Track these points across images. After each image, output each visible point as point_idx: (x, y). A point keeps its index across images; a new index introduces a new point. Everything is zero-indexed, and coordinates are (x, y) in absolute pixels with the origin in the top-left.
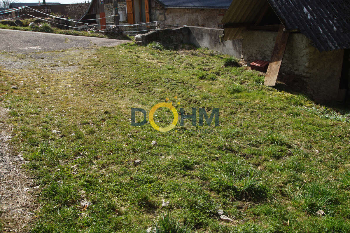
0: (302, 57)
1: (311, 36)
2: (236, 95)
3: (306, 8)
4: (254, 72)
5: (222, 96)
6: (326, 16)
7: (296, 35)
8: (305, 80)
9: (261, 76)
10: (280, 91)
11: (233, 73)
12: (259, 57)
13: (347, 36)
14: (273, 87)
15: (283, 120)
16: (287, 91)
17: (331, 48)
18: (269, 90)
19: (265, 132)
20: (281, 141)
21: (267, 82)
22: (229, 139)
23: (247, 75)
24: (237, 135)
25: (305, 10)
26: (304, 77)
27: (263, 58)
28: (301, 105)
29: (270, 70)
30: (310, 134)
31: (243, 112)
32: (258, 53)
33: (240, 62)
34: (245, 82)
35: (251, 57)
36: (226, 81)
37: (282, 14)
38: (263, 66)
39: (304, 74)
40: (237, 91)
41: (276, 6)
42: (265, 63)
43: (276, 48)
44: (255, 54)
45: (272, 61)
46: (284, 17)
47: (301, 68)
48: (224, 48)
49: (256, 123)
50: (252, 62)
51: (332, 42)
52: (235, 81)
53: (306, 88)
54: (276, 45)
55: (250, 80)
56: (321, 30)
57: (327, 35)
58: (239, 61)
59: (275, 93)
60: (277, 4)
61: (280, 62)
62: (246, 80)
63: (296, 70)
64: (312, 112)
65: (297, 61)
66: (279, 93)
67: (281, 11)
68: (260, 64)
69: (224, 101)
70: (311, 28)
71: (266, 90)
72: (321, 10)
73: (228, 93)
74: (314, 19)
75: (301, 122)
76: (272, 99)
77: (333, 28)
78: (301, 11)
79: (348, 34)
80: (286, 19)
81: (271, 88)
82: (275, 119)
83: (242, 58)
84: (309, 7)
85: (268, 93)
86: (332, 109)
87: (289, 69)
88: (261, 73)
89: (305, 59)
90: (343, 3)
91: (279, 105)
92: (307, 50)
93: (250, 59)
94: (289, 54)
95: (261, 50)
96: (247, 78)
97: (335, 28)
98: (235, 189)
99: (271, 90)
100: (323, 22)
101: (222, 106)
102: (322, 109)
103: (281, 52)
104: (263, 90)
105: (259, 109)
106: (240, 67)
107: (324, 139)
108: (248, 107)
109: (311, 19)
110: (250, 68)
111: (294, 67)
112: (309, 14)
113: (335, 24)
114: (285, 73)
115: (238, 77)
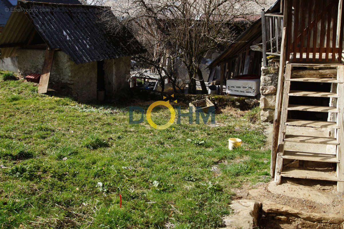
0: (66, 69)
1: (70, 53)
2: (15, 102)
3: (65, 31)
4: (30, 83)
5: (2, 104)
6: (81, 37)
7: (59, 52)
8: (70, 86)
9: (35, 86)
10: (51, 96)
11: (12, 86)
12: (33, 71)
13: (97, 52)
14: (45, 94)
15: (51, 116)
16: (56, 95)
17: (85, 61)
18: (42, 96)
19: (37, 125)
20: (47, 129)
21: (41, 91)
22: (9, 132)
23: (24, 86)
24: (14, 129)
25: (65, 33)
26: (69, 84)
27: (36, 72)
28: (67, 105)
29: (42, 80)
30: (69, 123)
31: (20, 114)
32: (32, 68)
33: (18, 76)
34: (23, 92)
35: (26, 71)
36: (5, 92)
37: (46, 37)
38: (36, 78)
39: (69, 82)
40: (15, 99)
41: (40, 30)
42: (38, 75)
43: (45, 63)
44: (29, 68)
45: (43, 73)
46: (47, 39)
47: (66, 78)
48: (3, 64)
49: (30, 120)
50: (28, 75)
51: (86, 57)
52: (13, 92)
53: (72, 93)
54: (45, 60)
55: (27, 90)
56: (77, 48)
57: (82, 52)
58: (16, 75)
59: (47, 98)
60: (42, 29)
61: (49, 74)
62: (23, 91)
63: (63, 79)
64: (75, 109)
65: (62, 72)
66: (50, 98)
67: (45, 34)
68: (34, 76)
69: (4, 108)
70: (69, 47)
71: (39, 97)
72: (77, 32)
73: (7, 102)
74: (72, 39)
75: (64, 116)
76: (44, 103)
77: (87, 46)
78: (61, 34)
79: (98, 50)
80: (49, 41)
81: (44, 95)
82: (44, 116)
83: (19, 73)
84: (67, 30)
85: (41, 99)
86: (90, 105)
87: (57, 79)
88: (35, 84)
89: (68, 70)
90: (94, 27)
91: (49, 106)
92: (69, 63)
93: (26, 73)
94: (56, 67)
95: (34, 65)
96: (24, 88)
97: (88, 46)
98: (11, 155)
99: (44, 96)
100: (79, 42)
101: (2, 112)
102: (83, 106)
103: (49, 66)
104: (38, 97)
105: (33, 110)
106: (18, 80)
107: (79, 124)
108: (24, 110)
109: (69, 40)
110: (26, 80)
111: (60, 77)
112: (68, 36)
113: (88, 43)
114: (55, 82)
115: (16, 89)
